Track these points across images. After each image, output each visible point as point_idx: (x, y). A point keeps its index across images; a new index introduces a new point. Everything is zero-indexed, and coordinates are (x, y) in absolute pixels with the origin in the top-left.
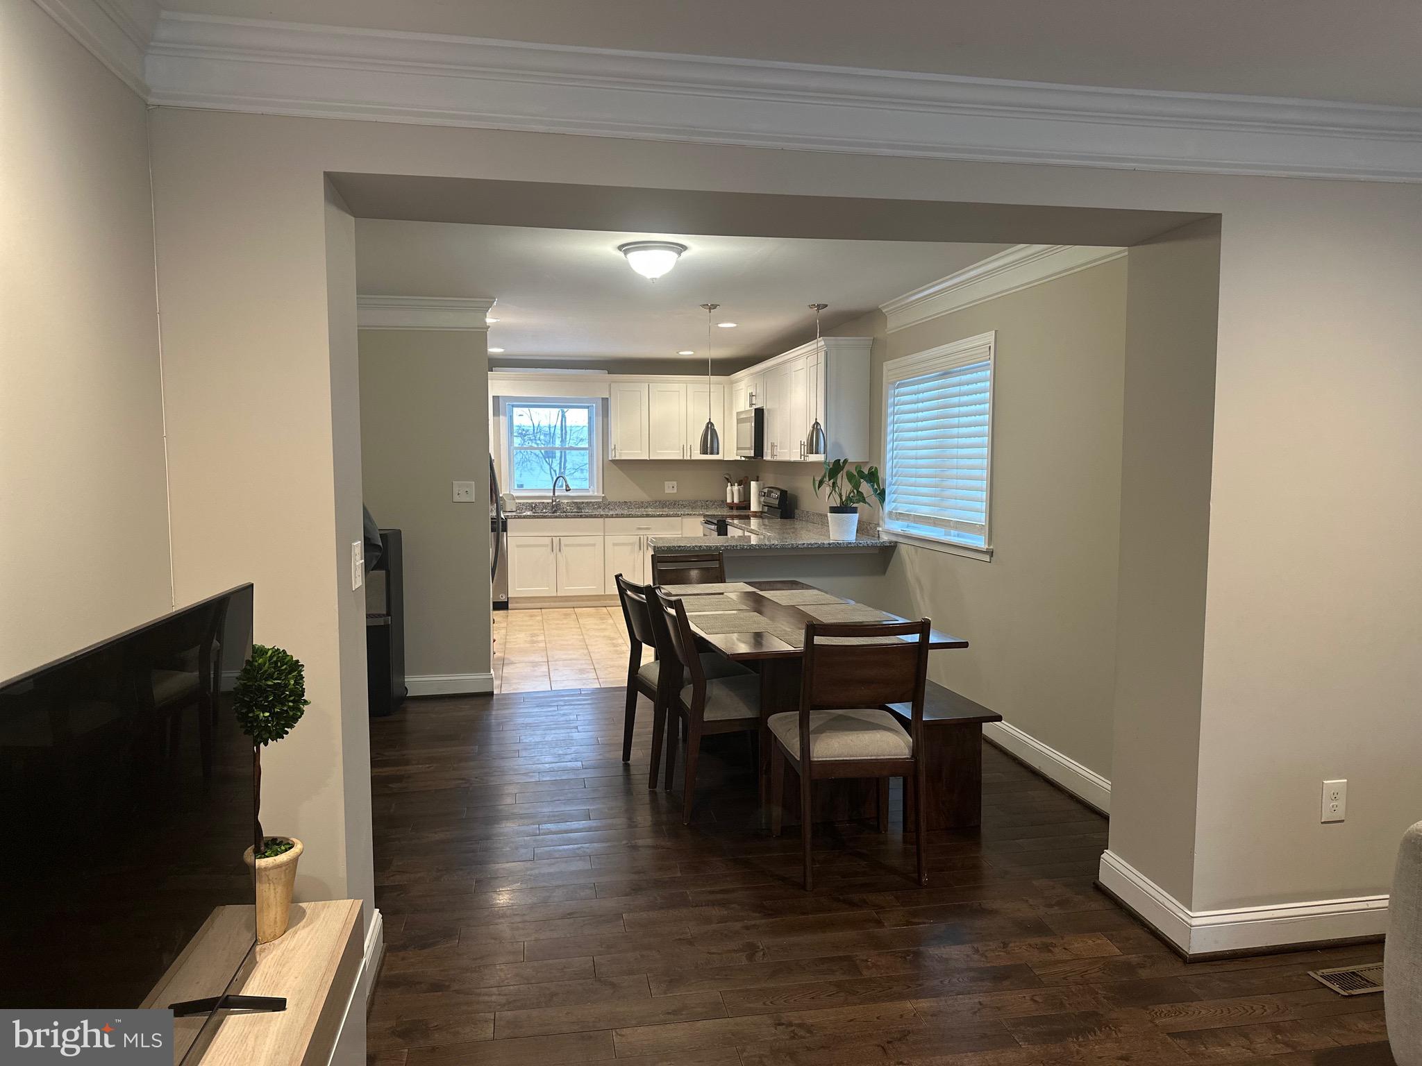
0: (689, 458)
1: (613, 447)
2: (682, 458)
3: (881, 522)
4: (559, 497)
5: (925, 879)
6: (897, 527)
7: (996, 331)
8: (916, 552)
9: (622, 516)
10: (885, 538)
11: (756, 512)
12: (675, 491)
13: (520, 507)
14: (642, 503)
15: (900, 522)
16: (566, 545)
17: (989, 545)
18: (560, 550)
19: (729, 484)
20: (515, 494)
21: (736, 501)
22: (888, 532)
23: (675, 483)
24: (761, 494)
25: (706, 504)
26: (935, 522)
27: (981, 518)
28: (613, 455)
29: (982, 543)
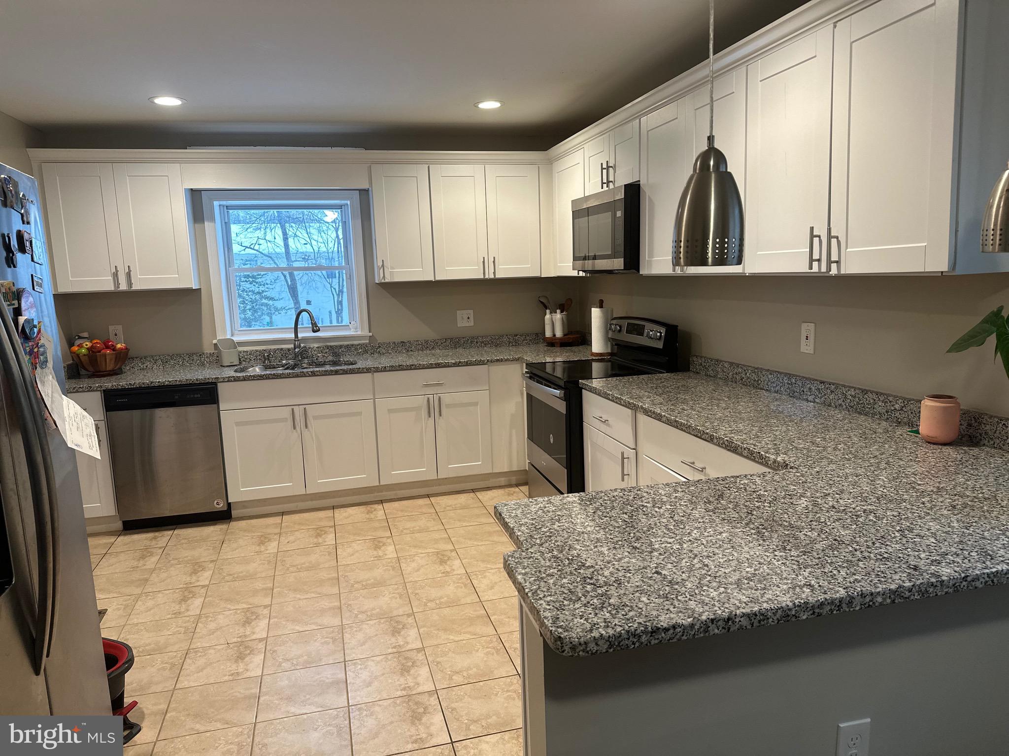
0: (492, 276)
1: (380, 264)
2: (482, 277)
4: (305, 340)
9: (400, 368)
11: (601, 354)
12: (472, 324)
13: (244, 361)
14: (427, 342)
16: (315, 418)
18: (306, 427)
19: (548, 311)
20: (236, 339)
21: (559, 334)
23: (471, 312)
24: (607, 327)
25: (515, 340)
28: (382, 275)
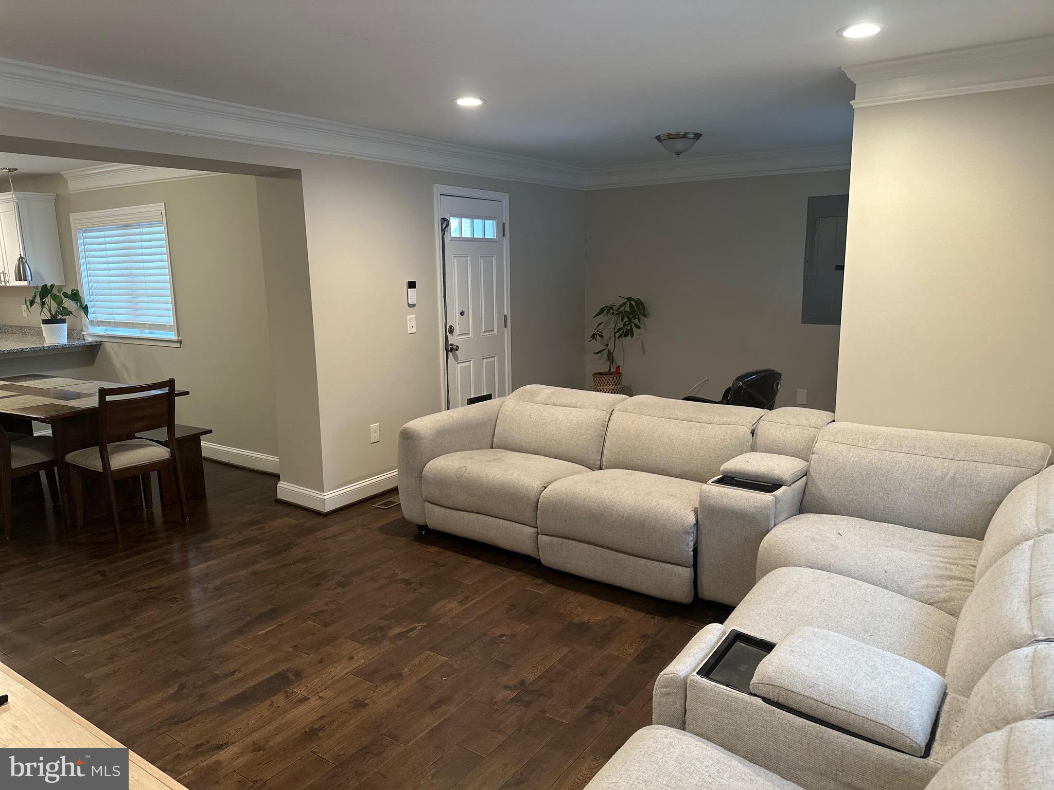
3: (84, 329)
5: (187, 520)
6: (100, 331)
7: (165, 203)
8: (120, 347)
10: (89, 340)
15: (101, 328)
17: (178, 337)
22: (92, 335)
26: (133, 325)
27: (171, 321)
29: (173, 336)
